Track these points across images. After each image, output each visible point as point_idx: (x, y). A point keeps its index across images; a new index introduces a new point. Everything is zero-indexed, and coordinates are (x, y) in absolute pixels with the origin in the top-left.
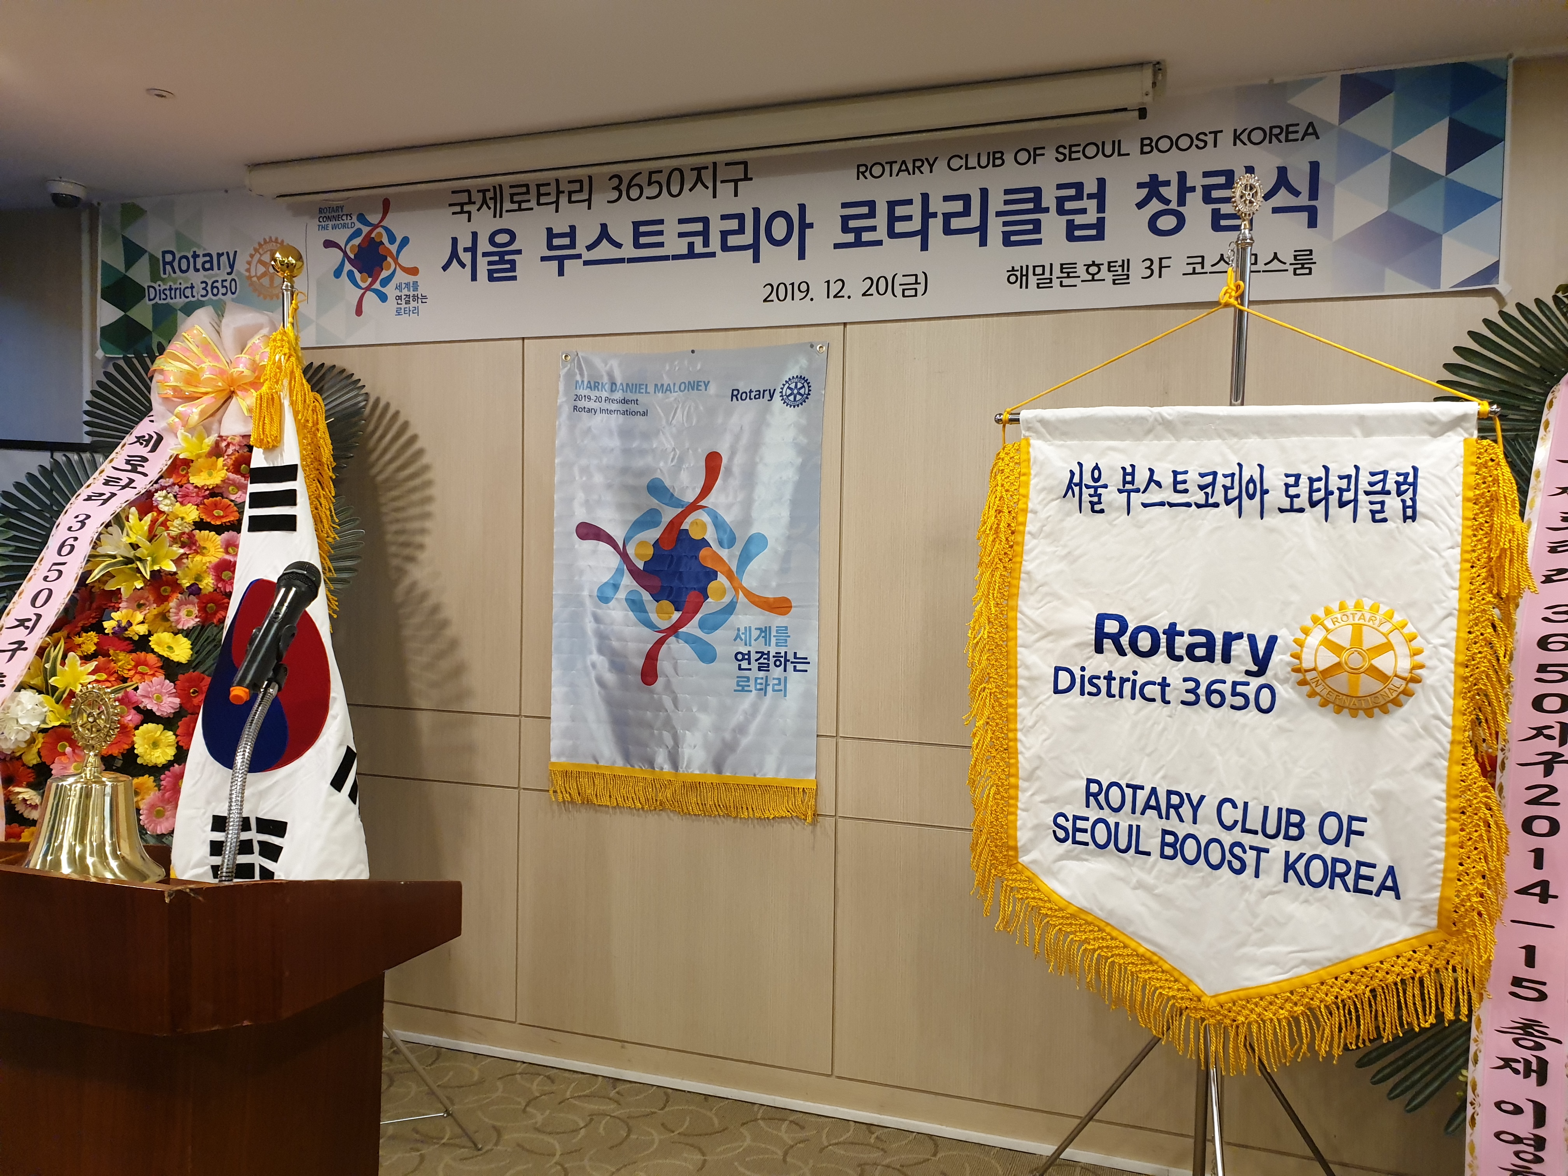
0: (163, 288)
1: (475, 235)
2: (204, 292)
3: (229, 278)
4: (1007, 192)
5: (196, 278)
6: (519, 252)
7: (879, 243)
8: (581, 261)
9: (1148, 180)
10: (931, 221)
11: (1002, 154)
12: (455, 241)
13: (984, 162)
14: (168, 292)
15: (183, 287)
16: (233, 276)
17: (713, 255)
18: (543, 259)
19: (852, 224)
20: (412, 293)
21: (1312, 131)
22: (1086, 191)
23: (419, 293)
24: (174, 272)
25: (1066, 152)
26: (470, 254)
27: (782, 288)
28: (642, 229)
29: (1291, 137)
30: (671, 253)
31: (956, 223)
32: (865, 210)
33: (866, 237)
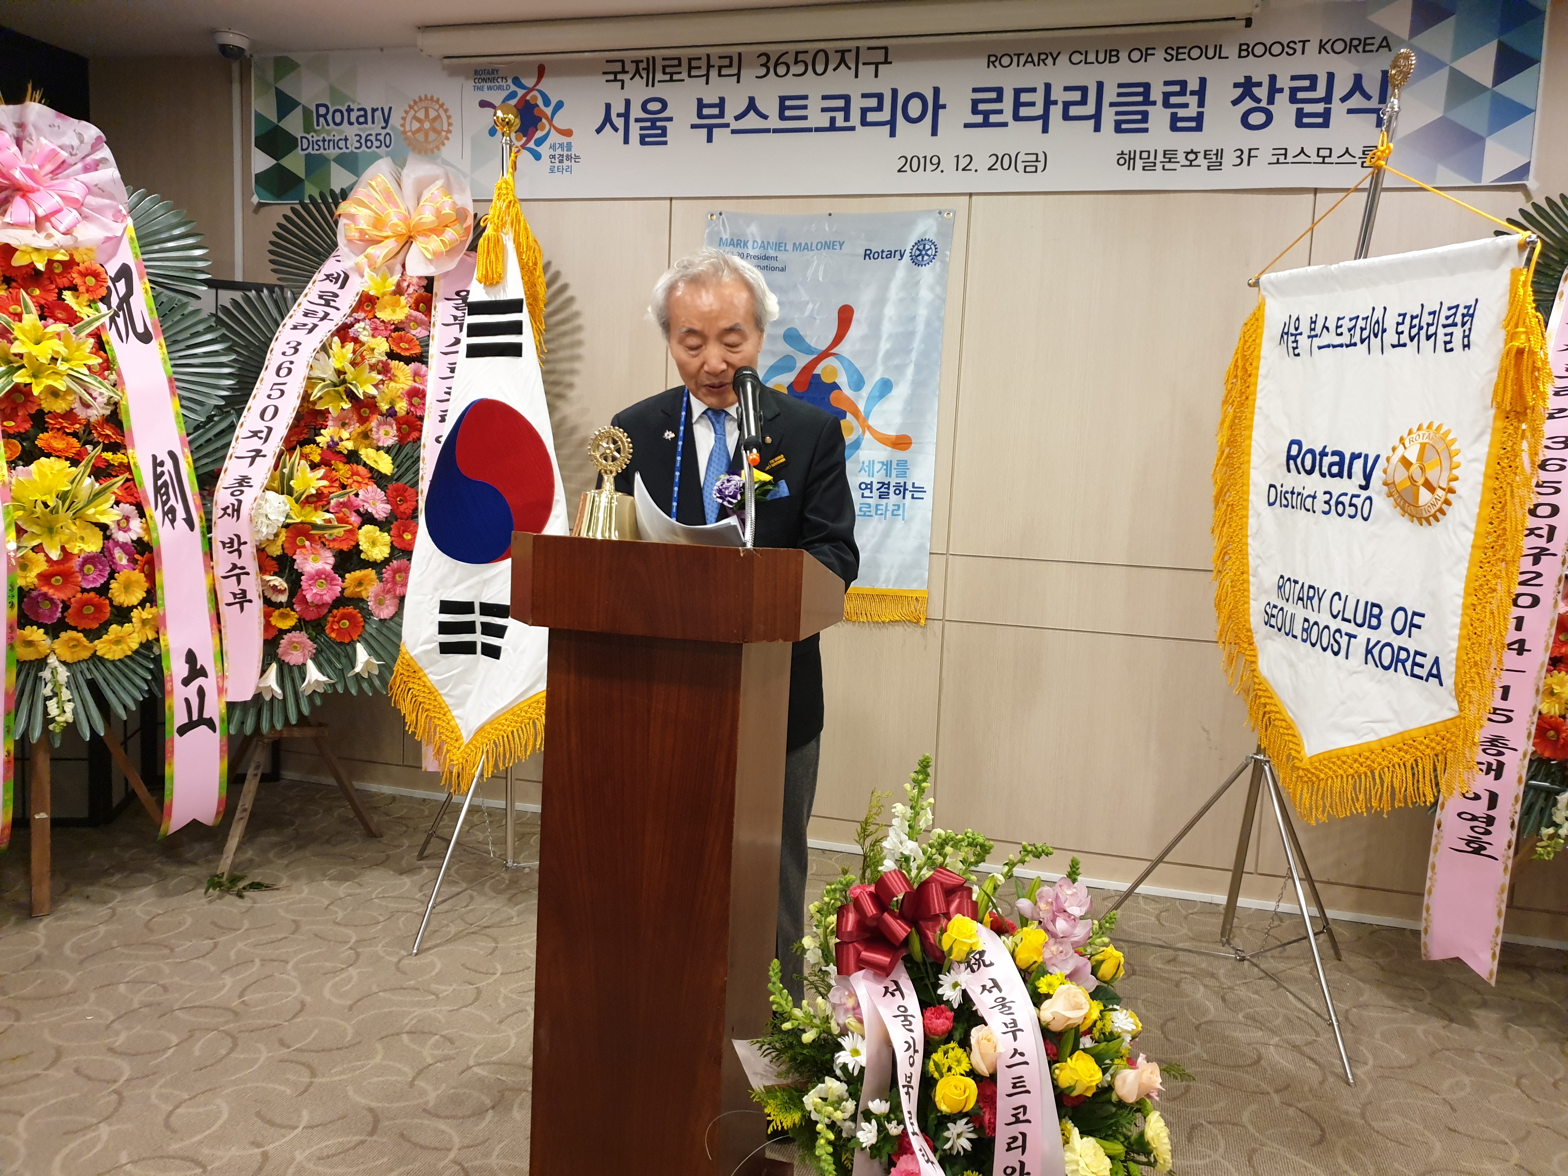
0: (315, 139)
1: (628, 103)
2: (358, 145)
3: (384, 132)
4: (1120, 86)
5: (350, 131)
6: (670, 119)
7: (1005, 125)
8: (729, 130)
9: (1243, 81)
10: (1052, 107)
11: (1118, 52)
12: (608, 107)
13: (1101, 59)
14: (321, 143)
15: (336, 139)
16: (388, 130)
17: (852, 129)
18: (693, 126)
19: (981, 107)
20: (565, 153)
21: (1386, 44)
22: (1190, 88)
23: (573, 153)
24: (328, 125)
25: (1174, 53)
26: (622, 119)
27: (915, 160)
28: (788, 103)
29: (1368, 48)
30: (814, 126)
31: (1074, 111)
32: (993, 95)
33: (993, 118)
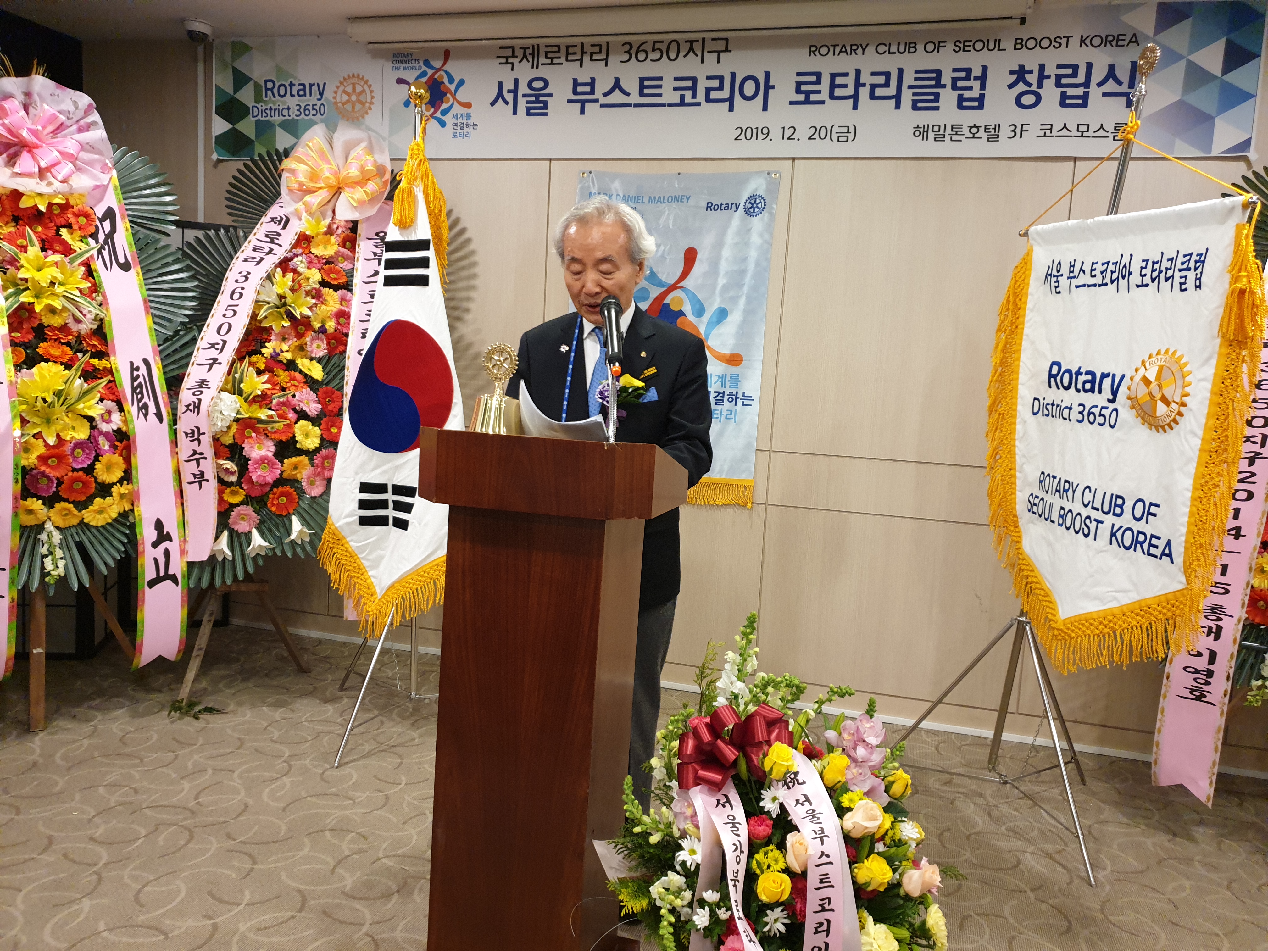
0: (264, 108)
1: (516, 81)
2: (298, 113)
3: (319, 103)
4: (917, 72)
5: (292, 102)
6: (551, 95)
7: (823, 102)
8: (598, 104)
9: (1017, 68)
10: (861, 89)
11: (916, 44)
12: (501, 84)
13: (902, 50)
14: (268, 112)
15: (281, 108)
16: (322, 102)
17: (698, 104)
18: (569, 101)
19: (803, 88)
20: (465, 121)
21: (1135, 40)
22: (974, 74)
23: (471, 121)
24: (274, 96)
25: (961, 45)
26: (512, 95)
27: (749, 131)
28: (646, 83)
29: (1120, 43)
30: (667, 102)
31: (879, 92)
32: (813, 78)
33: (813, 97)
